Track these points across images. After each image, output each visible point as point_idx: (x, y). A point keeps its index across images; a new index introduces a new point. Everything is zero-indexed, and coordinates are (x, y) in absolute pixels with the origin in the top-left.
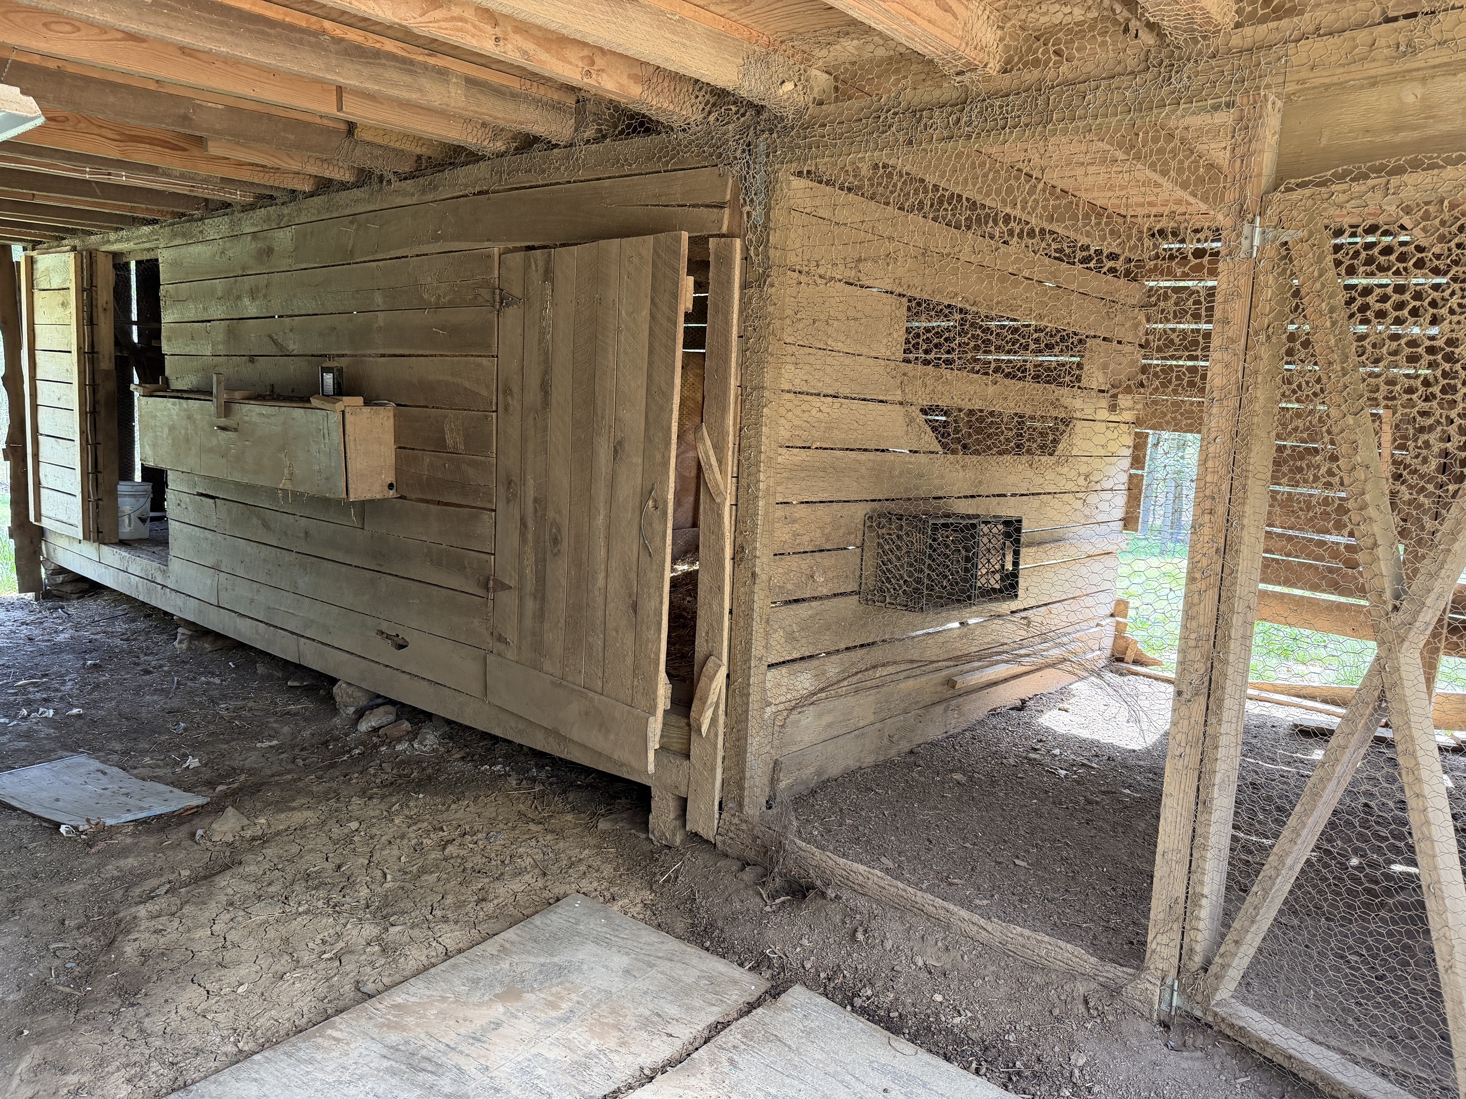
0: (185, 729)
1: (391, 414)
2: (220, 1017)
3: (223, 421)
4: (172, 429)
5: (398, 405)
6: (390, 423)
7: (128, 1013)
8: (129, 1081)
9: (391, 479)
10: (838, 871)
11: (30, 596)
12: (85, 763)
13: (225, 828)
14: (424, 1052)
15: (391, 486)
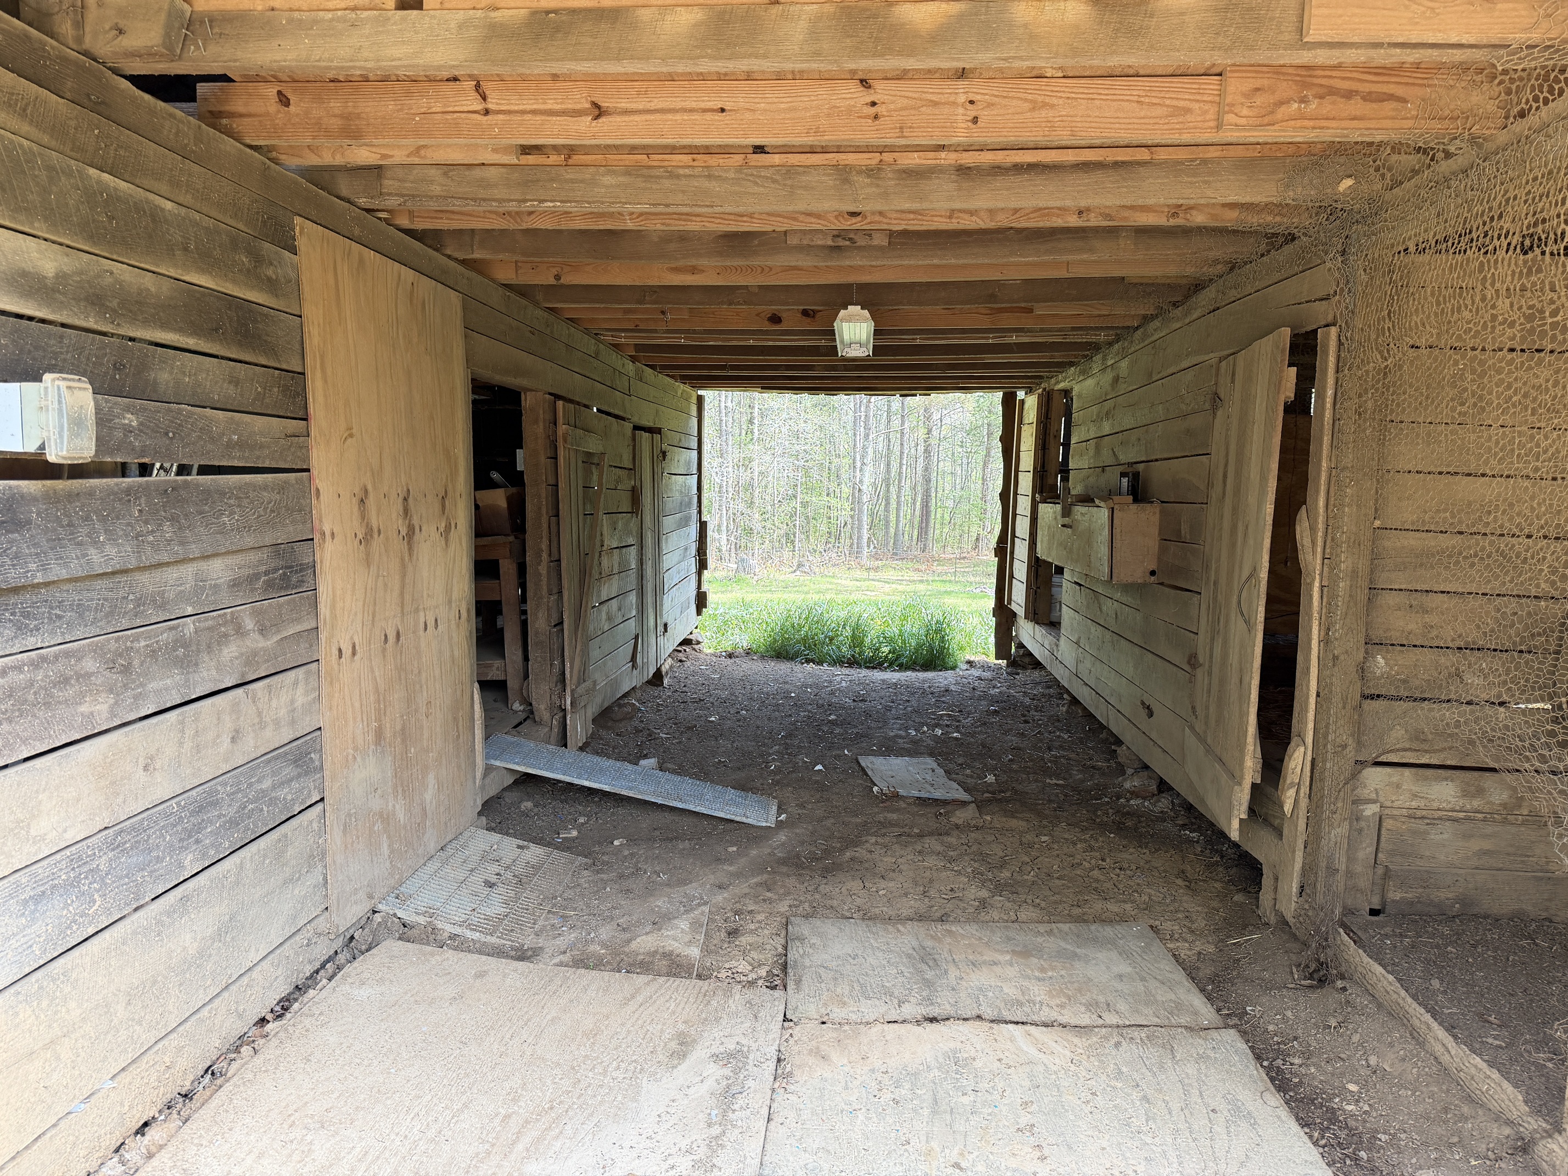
0: (1010, 760)
1: (1157, 510)
2: (858, 900)
3: (1066, 521)
4: (1049, 528)
5: (1163, 502)
6: (1156, 519)
7: (818, 879)
8: (790, 906)
9: (1153, 567)
10: (1360, 969)
11: (1003, 663)
12: (930, 762)
13: (962, 815)
14: (936, 957)
15: (1153, 573)
